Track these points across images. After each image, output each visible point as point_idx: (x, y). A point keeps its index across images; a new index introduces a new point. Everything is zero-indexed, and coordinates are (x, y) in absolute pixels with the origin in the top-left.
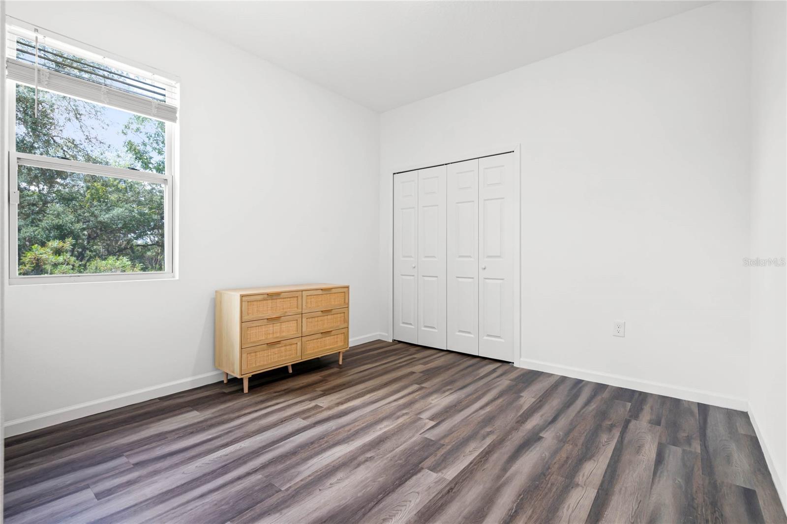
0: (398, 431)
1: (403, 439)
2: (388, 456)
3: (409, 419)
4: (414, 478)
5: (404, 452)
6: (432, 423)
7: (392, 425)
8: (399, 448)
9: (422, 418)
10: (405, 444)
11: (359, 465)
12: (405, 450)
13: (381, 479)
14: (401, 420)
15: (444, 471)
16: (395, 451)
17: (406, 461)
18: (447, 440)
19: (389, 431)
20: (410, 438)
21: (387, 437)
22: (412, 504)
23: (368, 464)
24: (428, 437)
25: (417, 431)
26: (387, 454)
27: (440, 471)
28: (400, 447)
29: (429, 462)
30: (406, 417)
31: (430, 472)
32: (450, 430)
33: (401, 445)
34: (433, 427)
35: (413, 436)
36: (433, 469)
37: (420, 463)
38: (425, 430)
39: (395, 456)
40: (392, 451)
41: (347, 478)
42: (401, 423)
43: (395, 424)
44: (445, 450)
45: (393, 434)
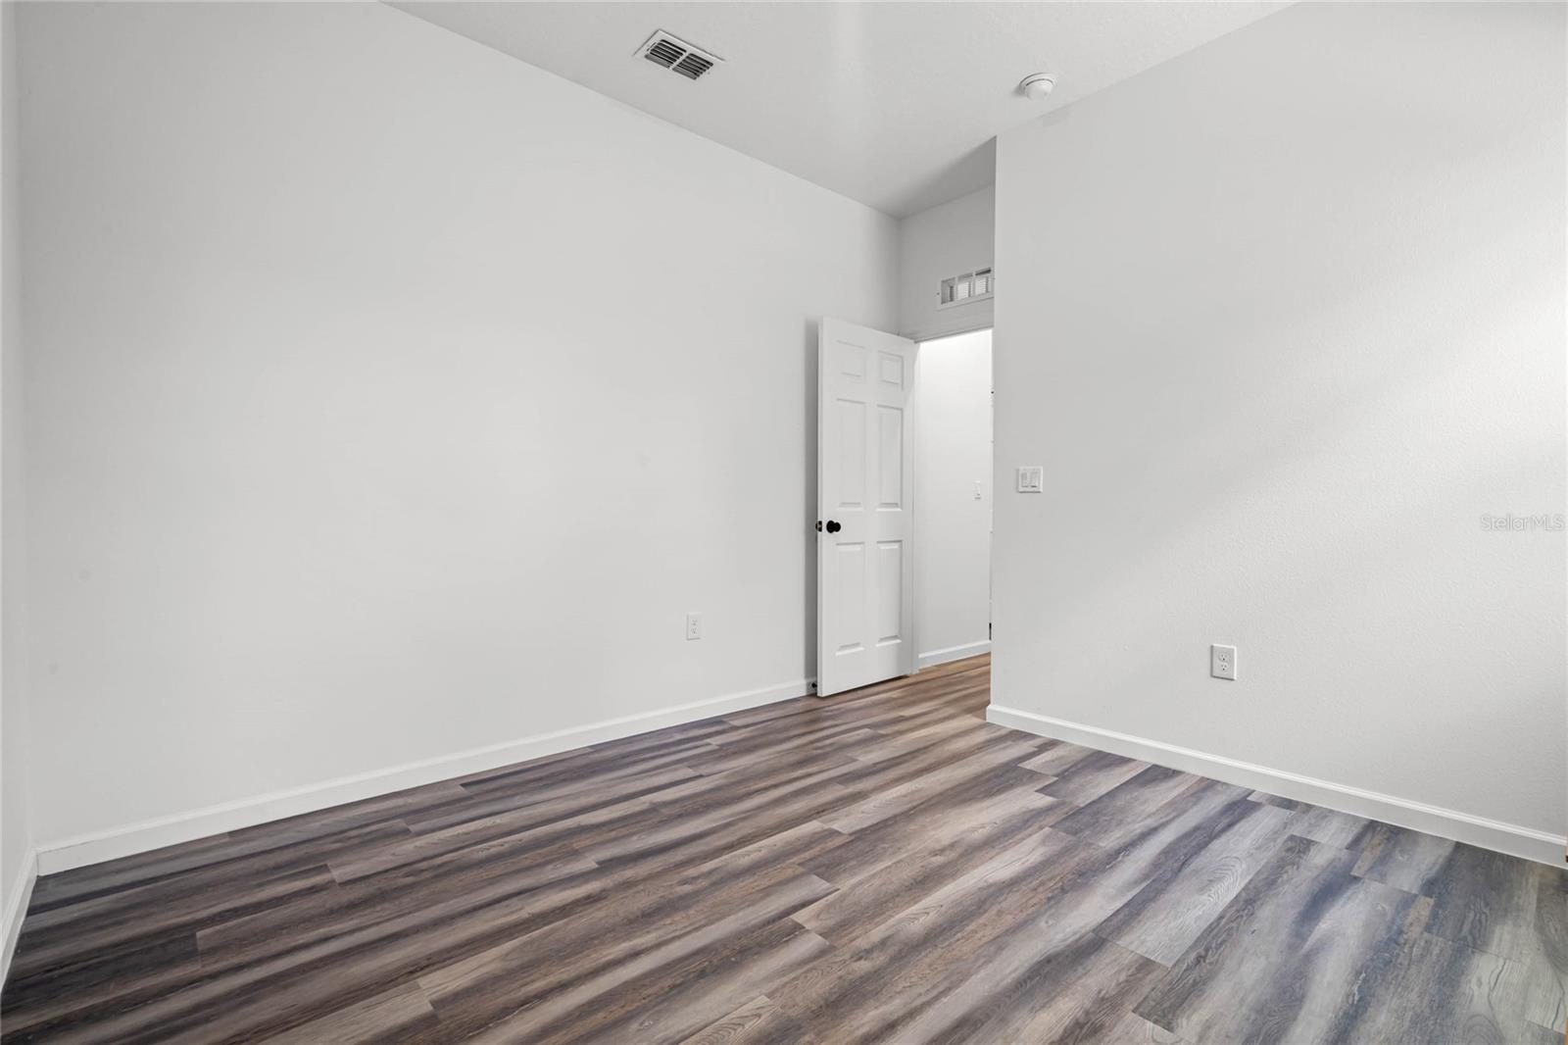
0: (886, 902)
1: (877, 882)
2: (905, 855)
3: (854, 935)
4: (864, 826)
5: (877, 859)
6: (799, 917)
7: (901, 921)
8: (886, 865)
9: (820, 935)
10: (872, 873)
11: (952, 846)
12: (875, 861)
13: (913, 827)
14: (877, 933)
15: (819, 829)
16: (894, 860)
17: (875, 846)
18: (789, 872)
19: (908, 904)
20: (861, 883)
21: (910, 889)
22: (872, 805)
23: (938, 846)
24: (824, 881)
25: (843, 897)
26: (905, 858)
27: (826, 830)
28: (882, 867)
29: (838, 841)
30: (862, 943)
31: (840, 830)
32: (768, 895)
33: (882, 871)
34: (804, 905)
35: (854, 888)
36: (834, 833)
37: (852, 841)
38: (825, 899)
39: (894, 853)
40: (898, 862)
41: (963, 832)
42: (878, 924)
43: (891, 921)
44: (803, 856)
45: (898, 896)
